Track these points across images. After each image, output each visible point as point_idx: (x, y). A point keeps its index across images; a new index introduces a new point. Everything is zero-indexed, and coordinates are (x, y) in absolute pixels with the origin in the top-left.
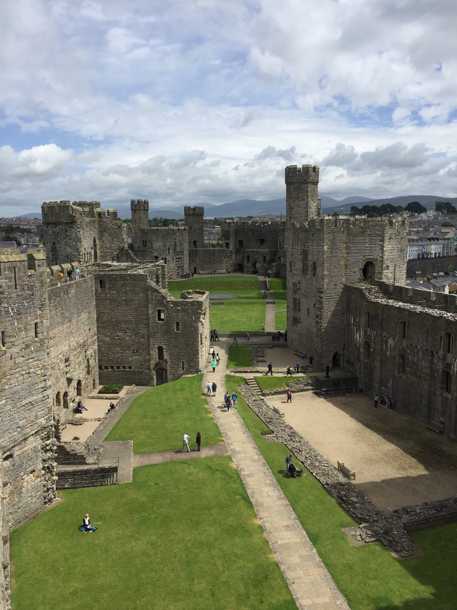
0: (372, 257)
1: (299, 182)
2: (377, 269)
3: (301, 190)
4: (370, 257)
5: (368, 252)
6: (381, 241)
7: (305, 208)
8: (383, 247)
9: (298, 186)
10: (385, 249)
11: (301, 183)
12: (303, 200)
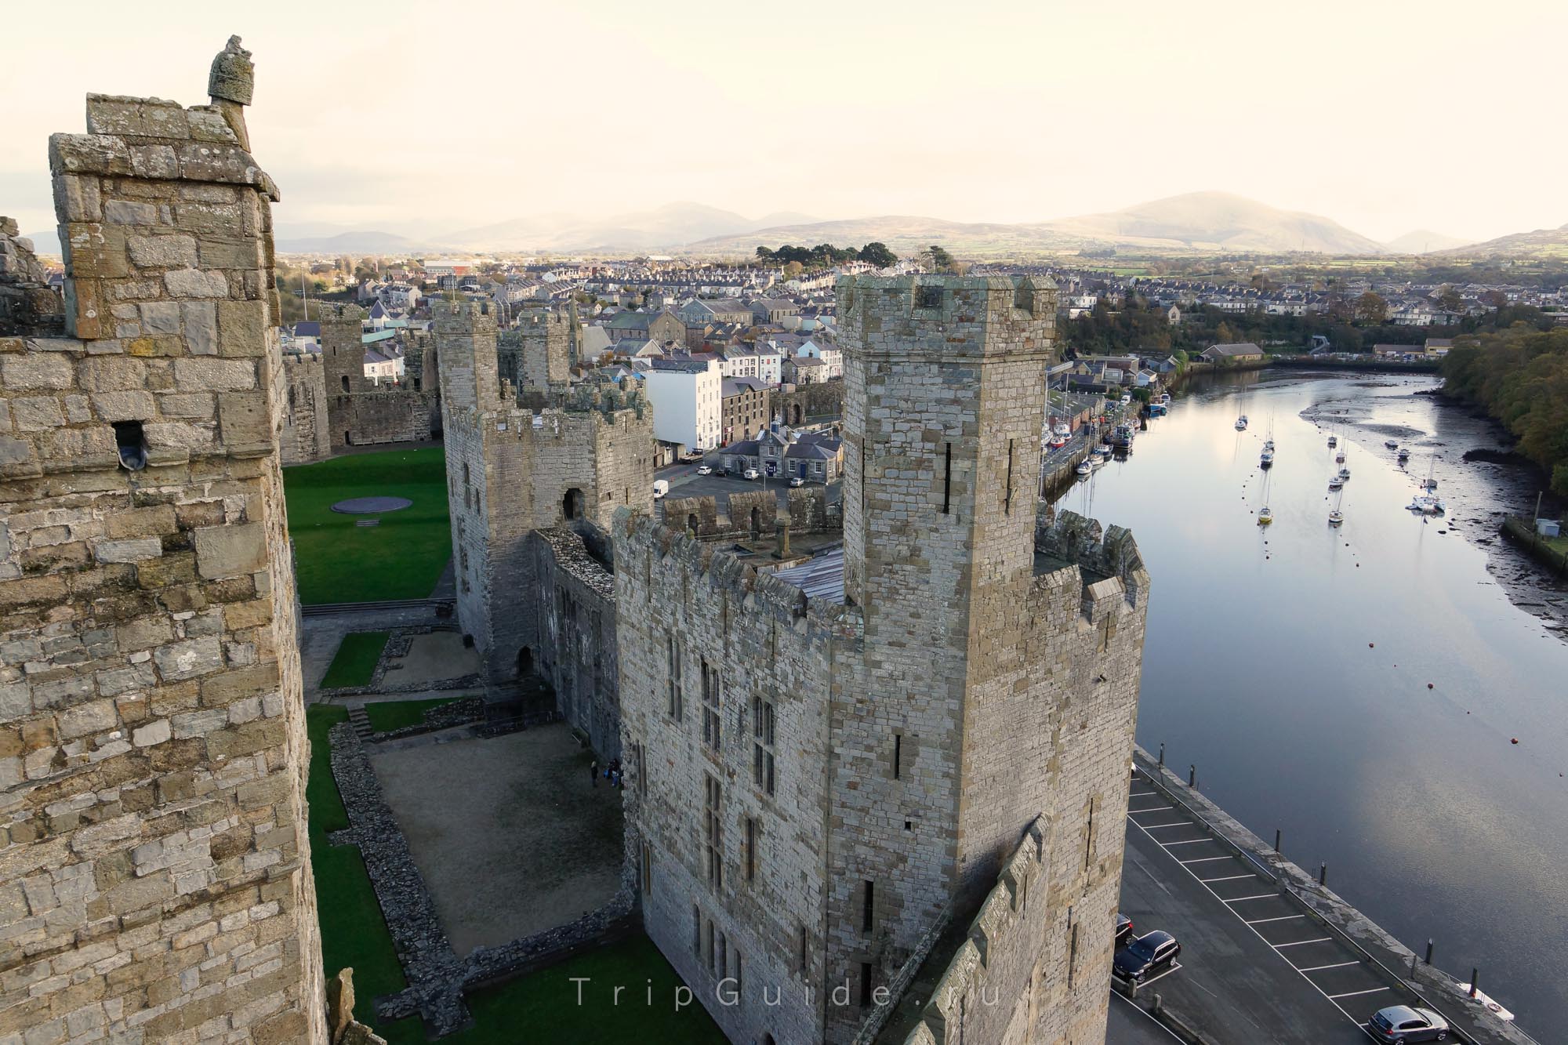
0: (578, 481)
1: (456, 333)
2: (588, 500)
3: (461, 347)
4: (575, 480)
5: (569, 471)
6: (591, 452)
7: (472, 380)
8: (595, 461)
9: (456, 340)
10: (599, 466)
11: (459, 334)
12: (467, 365)
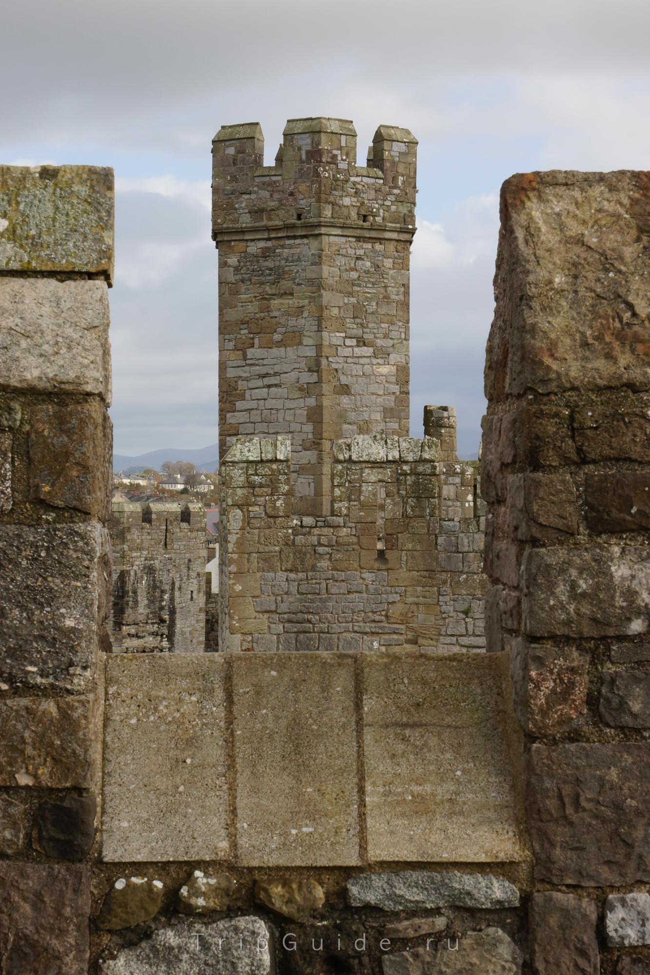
1: (268, 229)
3: (279, 274)
7: (306, 390)
9: (266, 254)
11: (277, 229)
12: (294, 338)
